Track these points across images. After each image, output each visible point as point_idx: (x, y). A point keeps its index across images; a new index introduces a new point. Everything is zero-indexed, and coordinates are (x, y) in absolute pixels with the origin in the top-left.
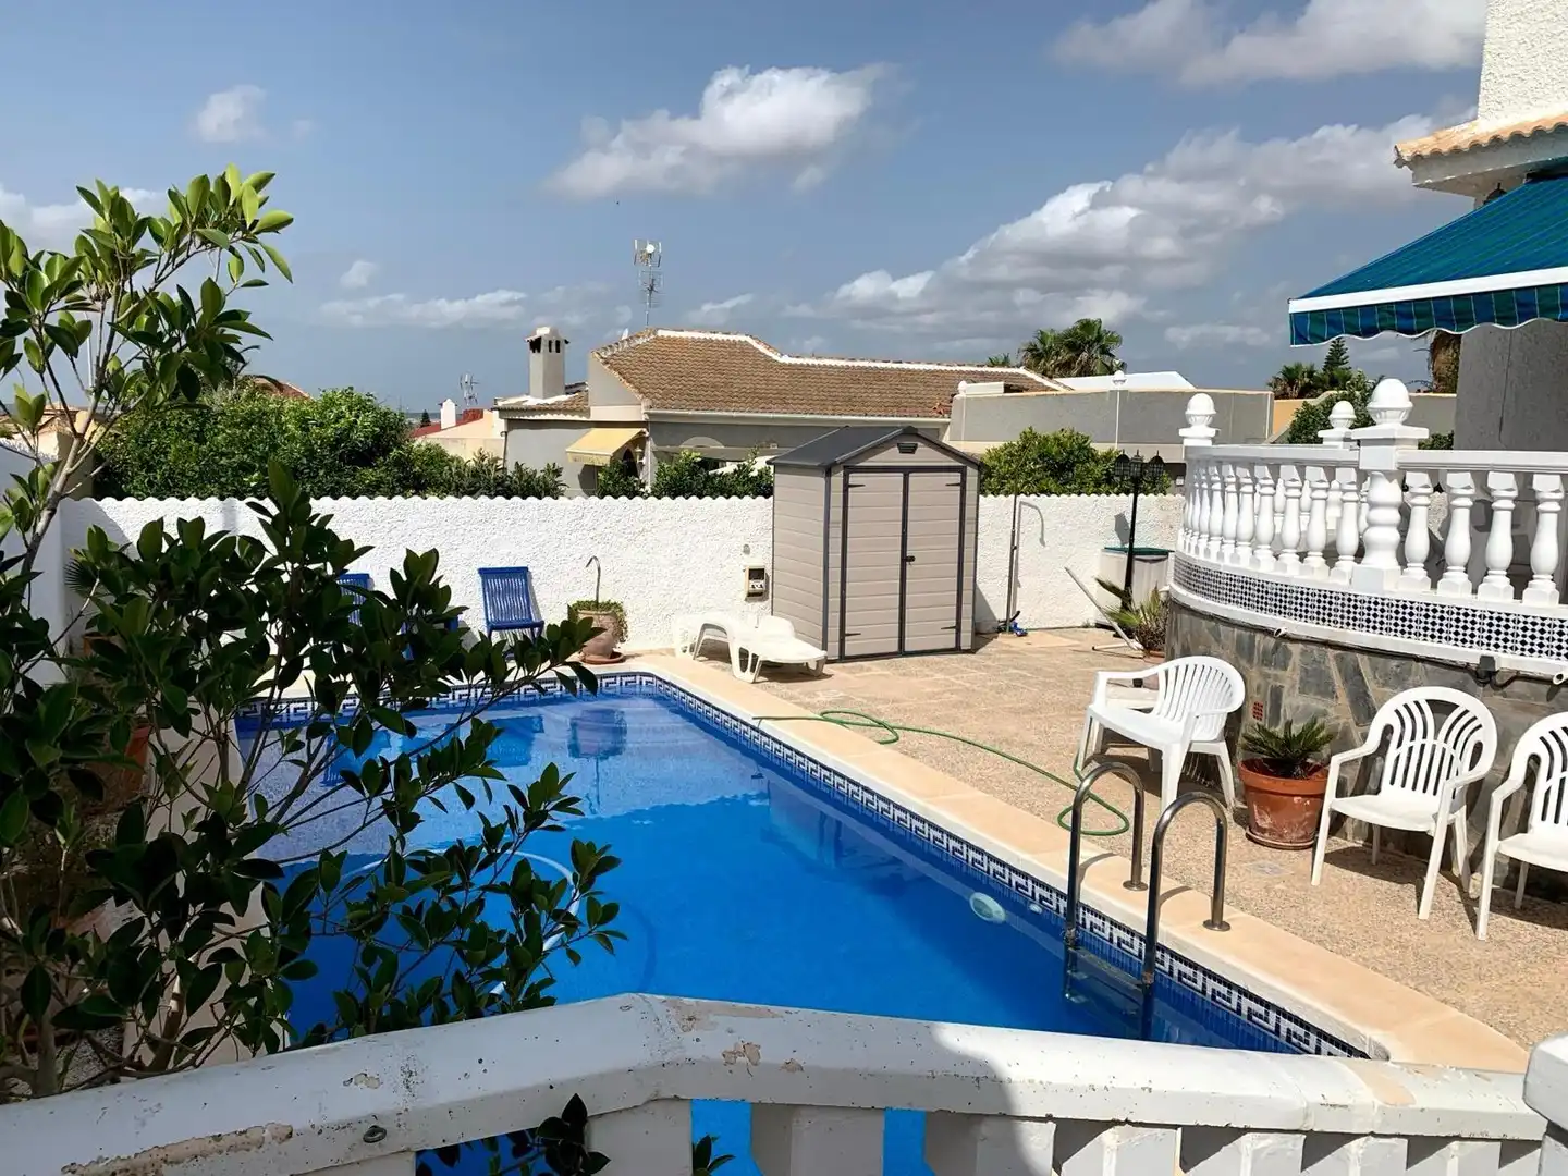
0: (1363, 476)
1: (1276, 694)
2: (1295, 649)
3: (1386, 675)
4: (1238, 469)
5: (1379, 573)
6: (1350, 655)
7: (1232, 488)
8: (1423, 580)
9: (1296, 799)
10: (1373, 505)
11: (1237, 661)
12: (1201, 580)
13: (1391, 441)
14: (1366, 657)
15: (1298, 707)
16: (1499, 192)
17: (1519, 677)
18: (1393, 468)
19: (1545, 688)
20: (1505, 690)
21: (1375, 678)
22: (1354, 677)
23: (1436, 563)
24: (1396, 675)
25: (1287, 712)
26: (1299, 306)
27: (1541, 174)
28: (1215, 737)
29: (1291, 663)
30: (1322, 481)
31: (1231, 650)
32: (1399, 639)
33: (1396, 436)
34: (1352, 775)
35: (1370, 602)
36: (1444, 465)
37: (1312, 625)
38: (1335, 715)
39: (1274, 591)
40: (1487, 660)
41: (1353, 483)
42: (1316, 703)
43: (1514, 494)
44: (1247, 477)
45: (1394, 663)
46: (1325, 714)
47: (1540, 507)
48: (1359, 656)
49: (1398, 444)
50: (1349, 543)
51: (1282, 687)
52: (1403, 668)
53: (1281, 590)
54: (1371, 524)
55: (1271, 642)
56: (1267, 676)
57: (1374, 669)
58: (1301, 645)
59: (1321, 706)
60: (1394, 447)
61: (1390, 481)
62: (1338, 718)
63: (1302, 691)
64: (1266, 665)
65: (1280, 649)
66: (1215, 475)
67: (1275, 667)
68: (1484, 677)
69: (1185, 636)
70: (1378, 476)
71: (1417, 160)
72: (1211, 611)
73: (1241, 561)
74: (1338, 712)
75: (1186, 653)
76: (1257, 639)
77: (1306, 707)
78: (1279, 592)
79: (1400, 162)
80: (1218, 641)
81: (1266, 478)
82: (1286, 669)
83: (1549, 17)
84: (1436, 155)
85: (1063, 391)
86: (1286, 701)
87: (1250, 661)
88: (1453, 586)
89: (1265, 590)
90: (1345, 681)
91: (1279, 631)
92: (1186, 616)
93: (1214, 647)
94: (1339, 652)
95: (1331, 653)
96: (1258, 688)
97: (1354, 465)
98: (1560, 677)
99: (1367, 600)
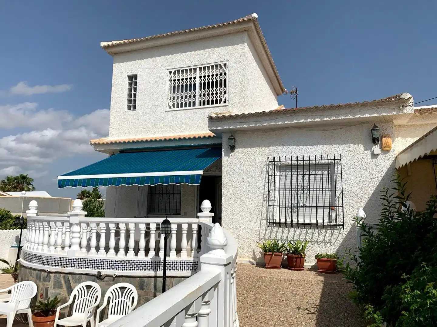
0: (71, 225)
1: (47, 290)
2: (52, 275)
3: (76, 280)
4: (39, 223)
5: (74, 251)
6: (67, 275)
7: (37, 228)
8: (85, 252)
9: (48, 323)
10: (73, 232)
11: (36, 281)
12: (27, 257)
13: (77, 215)
14: (71, 275)
15: (52, 293)
16: (113, 154)
17: (107, 276)
18: (78, 222)
19: (112, 278)
20: (104, 280)
21: (73, 281)
22: (68, 282)
23: (88, 247)
24: (78, 279)
25: (49, 295)
26: (60, 178)
27: (122, 152)
28: (27, 307)
29: (51, 280)
30: (61, 226)
31: (34, 279)
32: (79, 269)
33: (78, 214)
34: (66, 311)
35: (72, 260)
36: (90, 221)
37: (57, 268)
38: (62, 294)
39: (47, 259)
40: (99, 272)
41: (68, 226)
42: (57, 291)
43: (105, 228)
44: (41, 225)
45: (78, 276)
46: (60, 294)
47: (111, 232)
48: (69, 275)
49: (79, 216)
50: (67, 243)
51: (48, 287)
52: (80, 277)
53: (49, 258)
54: (73, 238)
55: (46, 274)
56: (44, 285)
57: (73, 279)
58: (54, 274)
59: (59, 292)
60: (78, 217)
61: (77, 226)
62: (63, 295)
63: (54, 288)
64: (44, 281)
65: (48, 276)
66: (33, 225)
67: (47, 282)
68: (99, 277)
69: (22, 275)
70: (74, 225)
71: (95, 144)
72: (30, 266)
73: (39, 250)
74: (63, 292)
75: (22, 280)
76: (42, 274)
77: (55, 293)
78: (48, 259)
79: (91, 144)
80: (31, 276)
81: (46, 226)
82: (49, 282)
83: (122, 118)
84: (99, 144)
85: (8, 196)
86: (49, 292)
87: (40, 281)
88: (92, 253)
89: (45, 258)
90: (65, 283)
91: (48, 270)
92: (23, 269)
93: (30, 278)
94: (64, 275)
95: (62, 275)
96: (42, 289)
97: (68, 221)
98: (115, 275)
99: (71, 259)
